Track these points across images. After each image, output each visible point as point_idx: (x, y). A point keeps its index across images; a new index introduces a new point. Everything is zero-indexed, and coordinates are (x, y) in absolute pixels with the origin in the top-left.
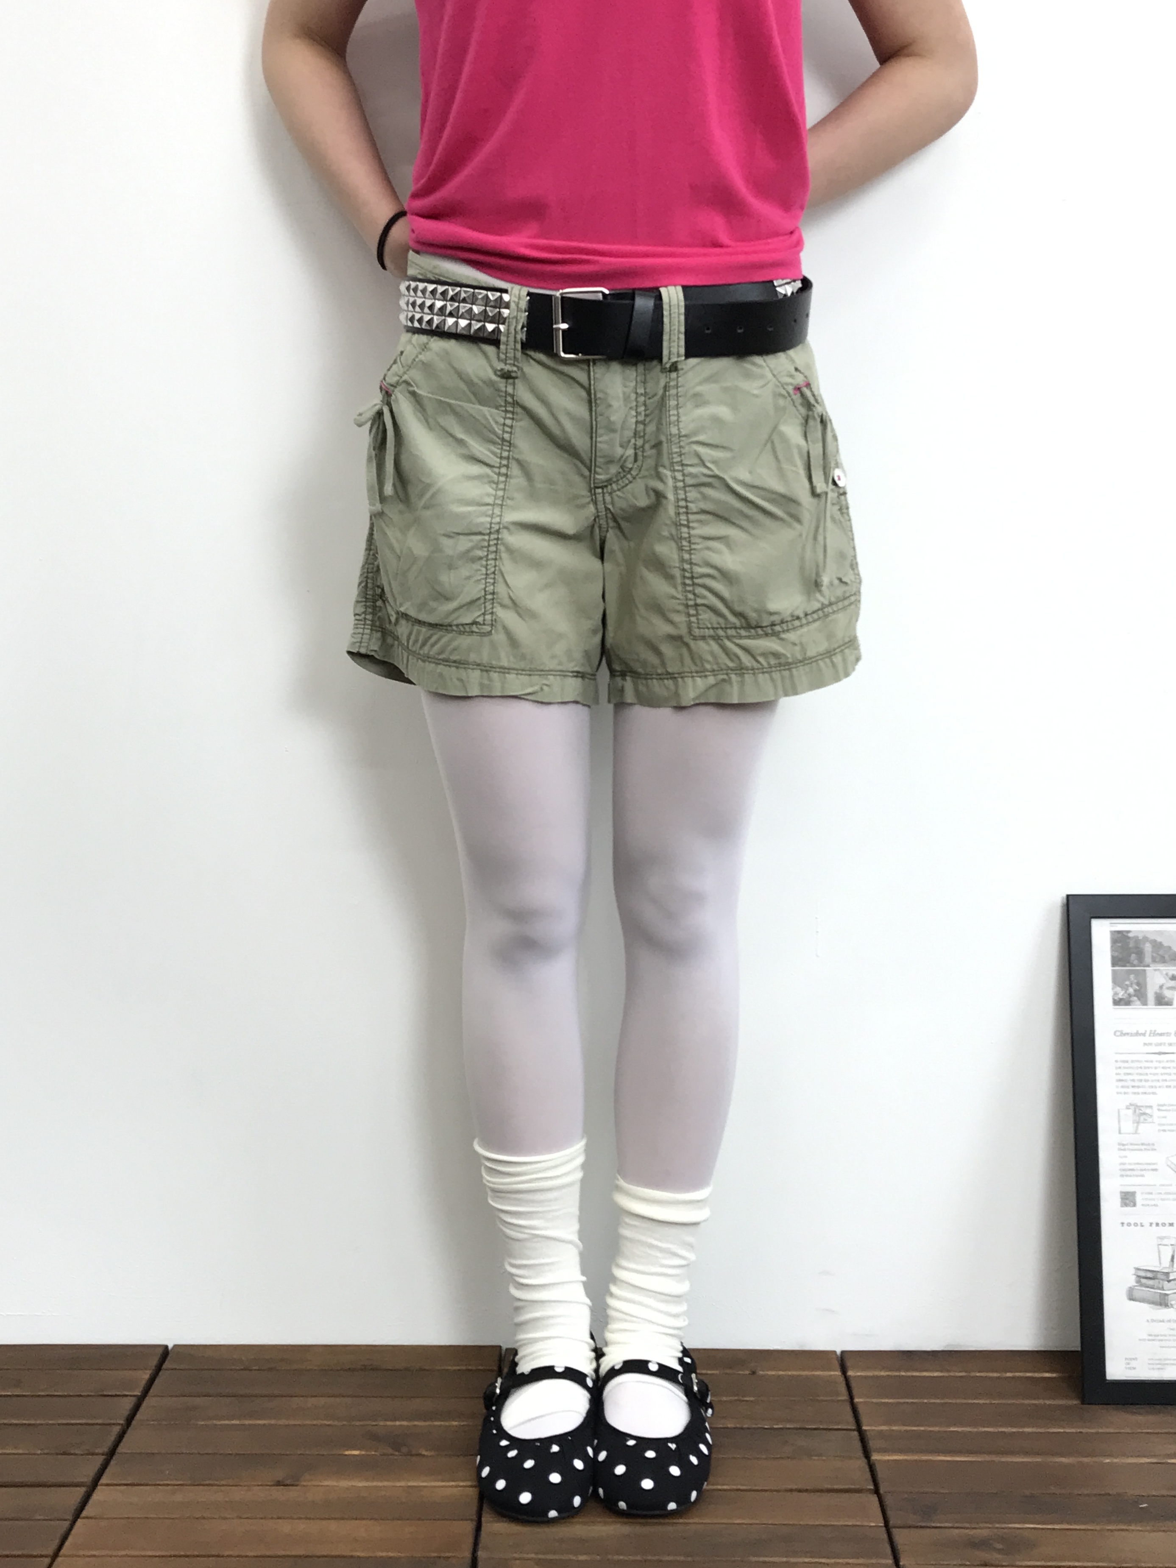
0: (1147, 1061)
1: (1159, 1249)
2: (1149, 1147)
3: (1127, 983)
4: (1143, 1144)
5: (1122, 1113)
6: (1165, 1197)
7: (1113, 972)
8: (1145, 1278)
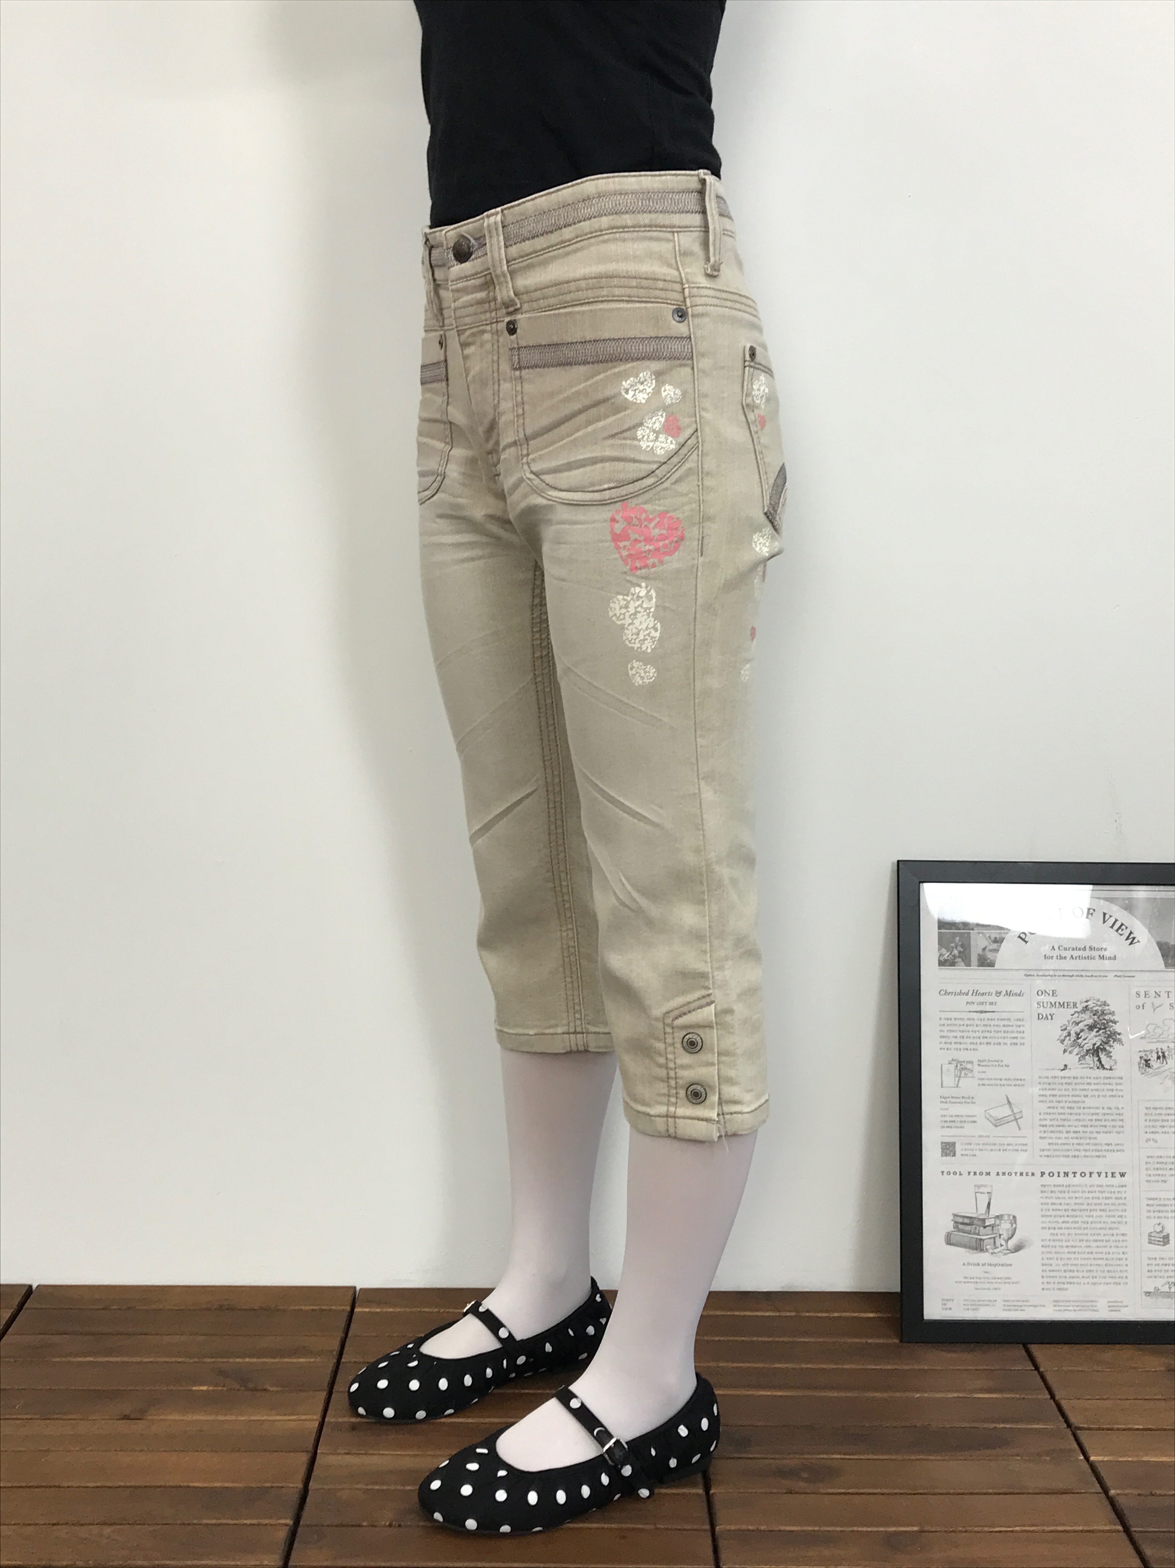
0: (969, 1019)
1: (975, 1198)
2: (969, 1100)
3: (953, 945)
4: (963, 1097)
5: (945, 1068)
6: (981, 1147)
7: (940, 936)
8: (962, 1224)
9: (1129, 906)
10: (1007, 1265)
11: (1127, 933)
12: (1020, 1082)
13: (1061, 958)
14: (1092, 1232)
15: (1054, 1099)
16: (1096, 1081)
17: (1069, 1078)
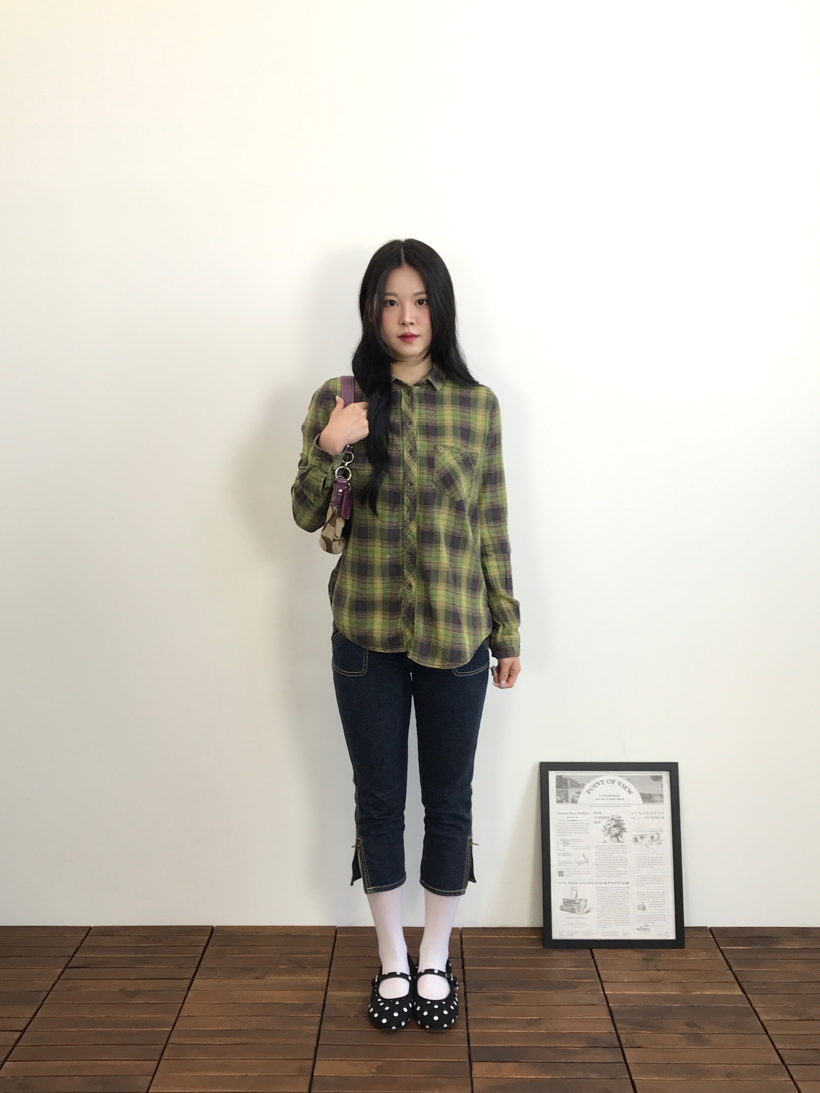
0: (568, 823)
1: (572, 892)
2: (568, 854)
3: (561, 795)
4: (566, 854)
5: (559, 842)
6: (574, 873)
7: (557, 791)
8: (567, 902)
9: (629, 779)
10: (584, 918)
11: (628, 789)
12: (588, 848)
13: (603, 799)
14: (616, 905)
15: (601, 854)
16: (617, 847)
17: (606, 846)
